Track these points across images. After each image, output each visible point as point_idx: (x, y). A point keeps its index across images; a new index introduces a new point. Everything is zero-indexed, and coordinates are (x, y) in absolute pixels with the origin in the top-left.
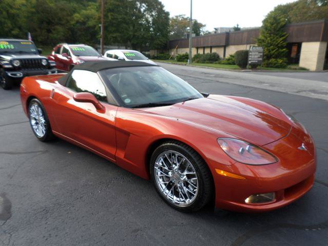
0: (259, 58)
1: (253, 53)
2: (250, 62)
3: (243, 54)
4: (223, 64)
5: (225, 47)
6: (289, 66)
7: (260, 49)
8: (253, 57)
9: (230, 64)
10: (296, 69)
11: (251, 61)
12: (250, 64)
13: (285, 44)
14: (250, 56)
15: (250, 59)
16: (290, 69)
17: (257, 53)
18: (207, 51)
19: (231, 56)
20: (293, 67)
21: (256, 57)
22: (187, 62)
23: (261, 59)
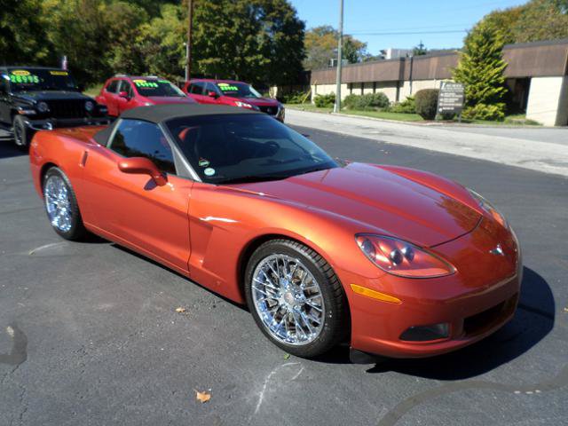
0: (456, 102)
1: (446, 95)
2: (440, 110)
3: (429, 96)
4: (395, 112)
5: (398, 84)
6: (508, 118)
7: (460, 87)
8: (446, 100)
9: (406, 112)
10: (519, 123)
11: (442, 107)
12: (442, 114)
13: (502, 79)
14: (441, 100)
15: (441, 104)
16: (511, 122)
17: (453, 95)
18: (368, 91)
19: (409, 99)
20: (515, 118)
21: (452, 100)
22: (333, 107)
23: (460, 105)
